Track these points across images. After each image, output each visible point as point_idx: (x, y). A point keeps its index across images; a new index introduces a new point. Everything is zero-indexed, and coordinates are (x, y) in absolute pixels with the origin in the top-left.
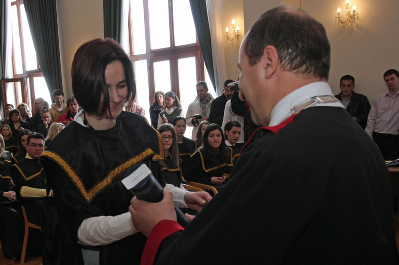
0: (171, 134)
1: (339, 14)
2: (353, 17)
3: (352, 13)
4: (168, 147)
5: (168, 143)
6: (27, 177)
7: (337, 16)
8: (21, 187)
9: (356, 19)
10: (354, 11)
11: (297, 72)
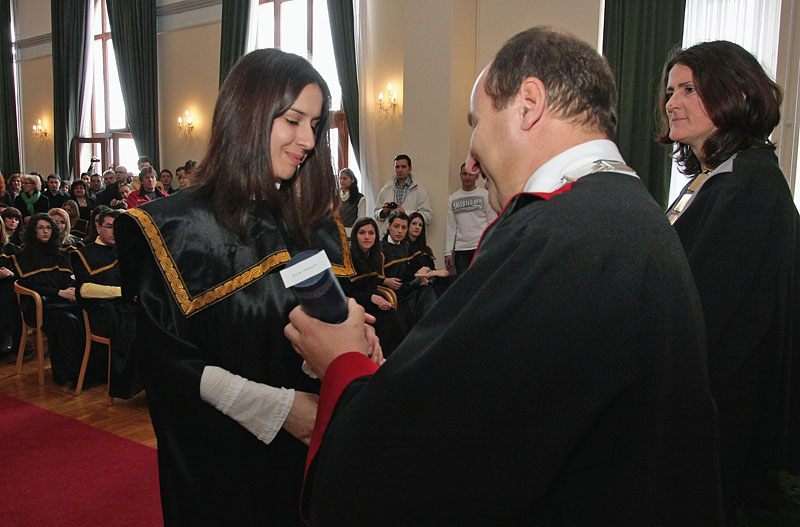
8: (83, 284)
11: (574, 121)
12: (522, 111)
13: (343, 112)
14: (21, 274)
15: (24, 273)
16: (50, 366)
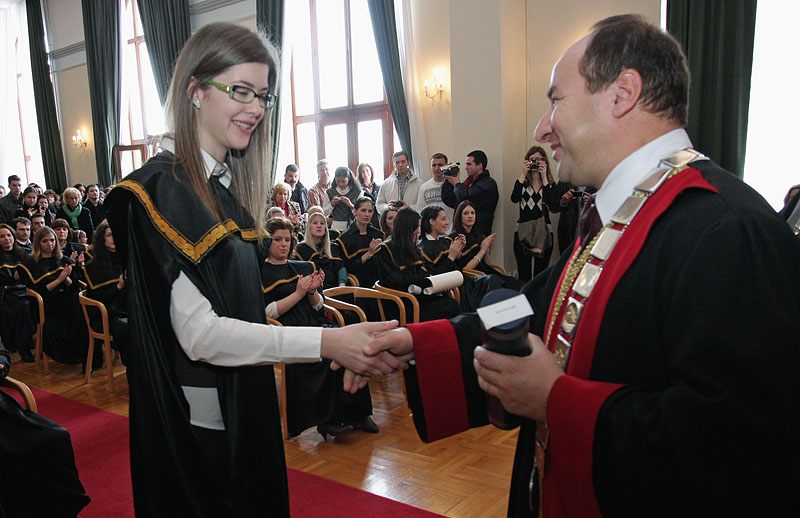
11: (662, 115)
12: (615, 98)
13: (387, 102)
14: (91, 285)
15: (94, 285)
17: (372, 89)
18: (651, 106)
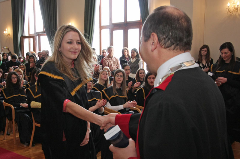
0: (122, 75)
1: (228, 7)
2: (237, 9)
3: (236, 6)
4: (120, 82)
5: (120, 79)
6: (35, 96)
7: (227, 8)
8: (31, 102)
9: (238, 10)
10: (238, 6)
11: (169, 50)
12: (152, 43)
13: (142, 21)
14: (6, 97)
15: (7, 97)
16: (18, 136)
17: (135, 15)
18: (164, 46)
